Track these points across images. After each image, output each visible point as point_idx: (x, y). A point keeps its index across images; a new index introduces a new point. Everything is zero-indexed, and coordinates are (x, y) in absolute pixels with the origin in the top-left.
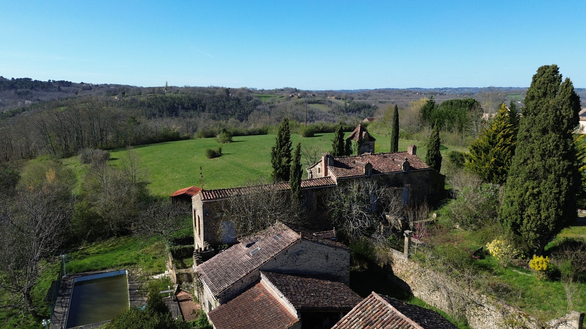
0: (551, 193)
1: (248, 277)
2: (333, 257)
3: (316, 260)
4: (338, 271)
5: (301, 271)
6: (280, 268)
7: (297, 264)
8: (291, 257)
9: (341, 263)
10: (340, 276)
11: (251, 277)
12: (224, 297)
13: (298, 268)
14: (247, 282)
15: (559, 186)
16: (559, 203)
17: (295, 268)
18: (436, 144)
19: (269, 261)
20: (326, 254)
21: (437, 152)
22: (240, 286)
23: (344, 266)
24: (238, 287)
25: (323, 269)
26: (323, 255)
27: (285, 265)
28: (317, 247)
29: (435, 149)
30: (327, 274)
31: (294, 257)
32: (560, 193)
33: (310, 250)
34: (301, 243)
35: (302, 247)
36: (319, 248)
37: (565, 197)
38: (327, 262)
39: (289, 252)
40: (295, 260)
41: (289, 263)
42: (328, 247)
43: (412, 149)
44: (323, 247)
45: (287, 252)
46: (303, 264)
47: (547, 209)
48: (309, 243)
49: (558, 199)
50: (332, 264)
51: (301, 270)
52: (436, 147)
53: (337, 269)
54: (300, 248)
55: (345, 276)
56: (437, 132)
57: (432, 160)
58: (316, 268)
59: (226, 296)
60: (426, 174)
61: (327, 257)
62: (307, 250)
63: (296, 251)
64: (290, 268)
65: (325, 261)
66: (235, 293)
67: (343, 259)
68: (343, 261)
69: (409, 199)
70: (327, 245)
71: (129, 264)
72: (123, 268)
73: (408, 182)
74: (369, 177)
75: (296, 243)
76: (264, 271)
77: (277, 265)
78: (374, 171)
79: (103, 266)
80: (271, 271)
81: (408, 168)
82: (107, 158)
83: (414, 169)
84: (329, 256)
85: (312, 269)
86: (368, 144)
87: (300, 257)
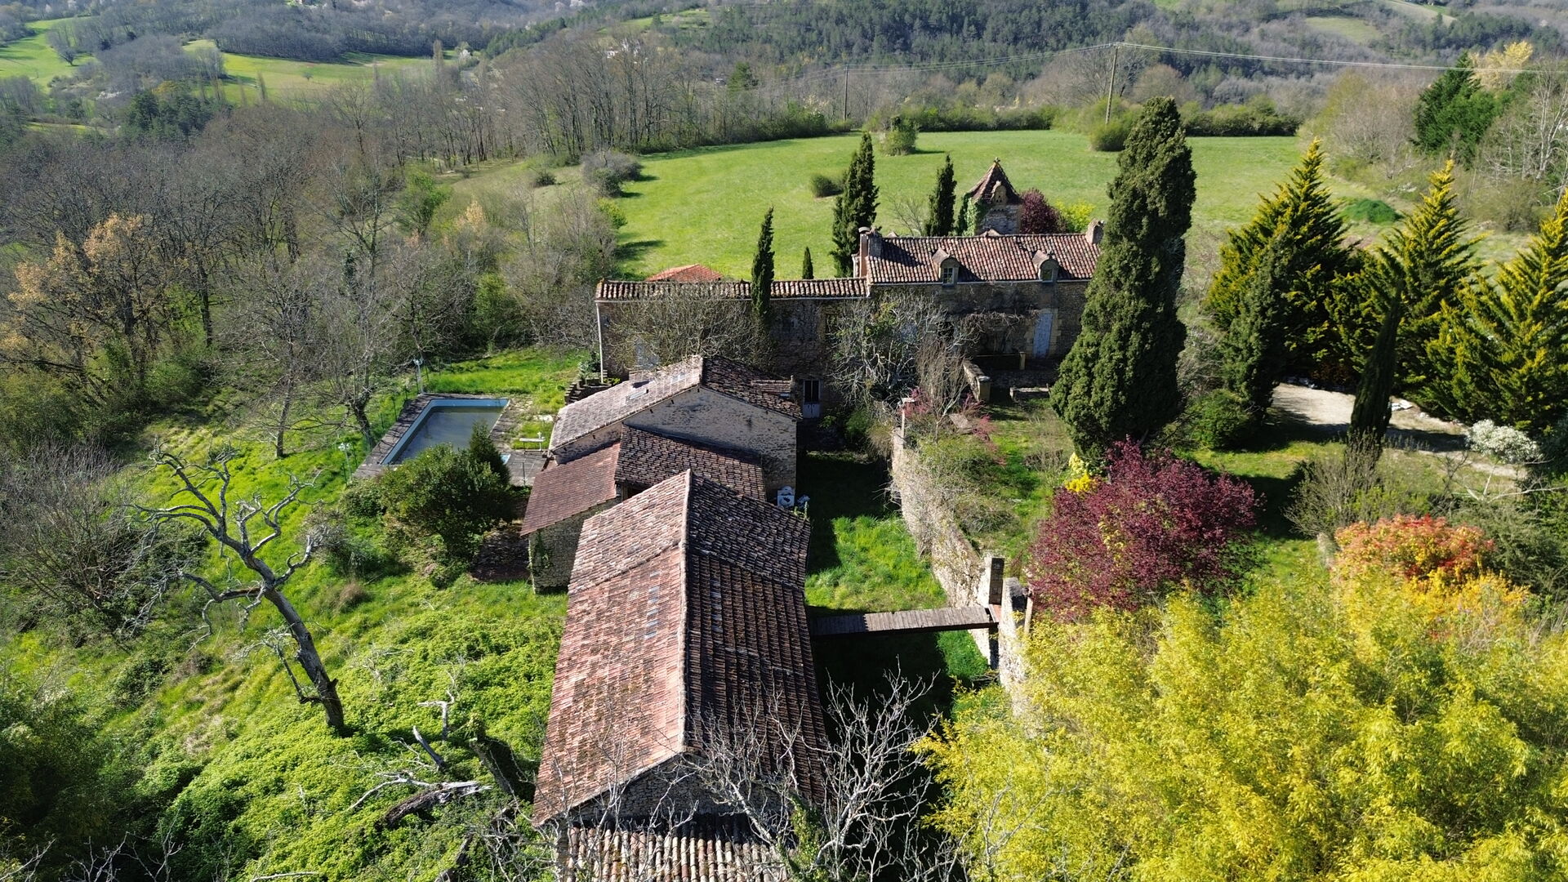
0: (1111, 358)
1: (604, 432)
2: (761, 424)
3: (729, 425)
4: (772, 450)
5: (700, 438)
6: (660, 426)
7: (692, 426)
8: (680, 413)
9: (778, 436)
10: (776, 459)
11: (608, 433)
13: (694, 431)
15: (1123, 348)
16: (1121, 380)
17: (688, 431)
19: (640, 412)
20: (748, 418)
22: (590, 442)
23: (785, 443)
24: (588, 443)
25: (742, 441)
26: (741, 418)
27: (670, 422)
28: (729, 403)
30: (751, 450)
31: (686, 414)
32: (1124, 360)
33: (715, 406)
34: (699, 391)
35: (701, 399)
36: (732, 406)
37: (1134, 370)
38: (750, 430)
39: (677, 403)
40: (688, 418)
41: (676, 421)
42: (750, 406)
43: (1092, 230)
44: (741, 405)
45: (673, 403)
46: (702, 426)
47: (1102, 389)
48: (715, 394)
49: (1120, 372)
50: (760, 437)
53: (770, 446)
54: (698, 402)
55: (785, 460)
58: (729, 438)
61: (749, 423)
62: (710, 405)
63: (690, 404)
65: (745, 429)
66: (582, 451)
67: (782, 431)
68: (782, 435)
69: (1054, 341)
70: (750, 402)
71: (518, 392)
72: (507, 396)
73: (1053, 306)
74: (951, 287)
75: (689, 390)
76: (630, 426)
77: (656, 421)
78: (965, 274)
79: (479, 389)
80: (642, 429)
81: (1054, 274)
82: (635, 175)
83: (1072, 277)
84: (754, 421)
85: (721, 439)
86: (1005, 212)
87: (697, 414)
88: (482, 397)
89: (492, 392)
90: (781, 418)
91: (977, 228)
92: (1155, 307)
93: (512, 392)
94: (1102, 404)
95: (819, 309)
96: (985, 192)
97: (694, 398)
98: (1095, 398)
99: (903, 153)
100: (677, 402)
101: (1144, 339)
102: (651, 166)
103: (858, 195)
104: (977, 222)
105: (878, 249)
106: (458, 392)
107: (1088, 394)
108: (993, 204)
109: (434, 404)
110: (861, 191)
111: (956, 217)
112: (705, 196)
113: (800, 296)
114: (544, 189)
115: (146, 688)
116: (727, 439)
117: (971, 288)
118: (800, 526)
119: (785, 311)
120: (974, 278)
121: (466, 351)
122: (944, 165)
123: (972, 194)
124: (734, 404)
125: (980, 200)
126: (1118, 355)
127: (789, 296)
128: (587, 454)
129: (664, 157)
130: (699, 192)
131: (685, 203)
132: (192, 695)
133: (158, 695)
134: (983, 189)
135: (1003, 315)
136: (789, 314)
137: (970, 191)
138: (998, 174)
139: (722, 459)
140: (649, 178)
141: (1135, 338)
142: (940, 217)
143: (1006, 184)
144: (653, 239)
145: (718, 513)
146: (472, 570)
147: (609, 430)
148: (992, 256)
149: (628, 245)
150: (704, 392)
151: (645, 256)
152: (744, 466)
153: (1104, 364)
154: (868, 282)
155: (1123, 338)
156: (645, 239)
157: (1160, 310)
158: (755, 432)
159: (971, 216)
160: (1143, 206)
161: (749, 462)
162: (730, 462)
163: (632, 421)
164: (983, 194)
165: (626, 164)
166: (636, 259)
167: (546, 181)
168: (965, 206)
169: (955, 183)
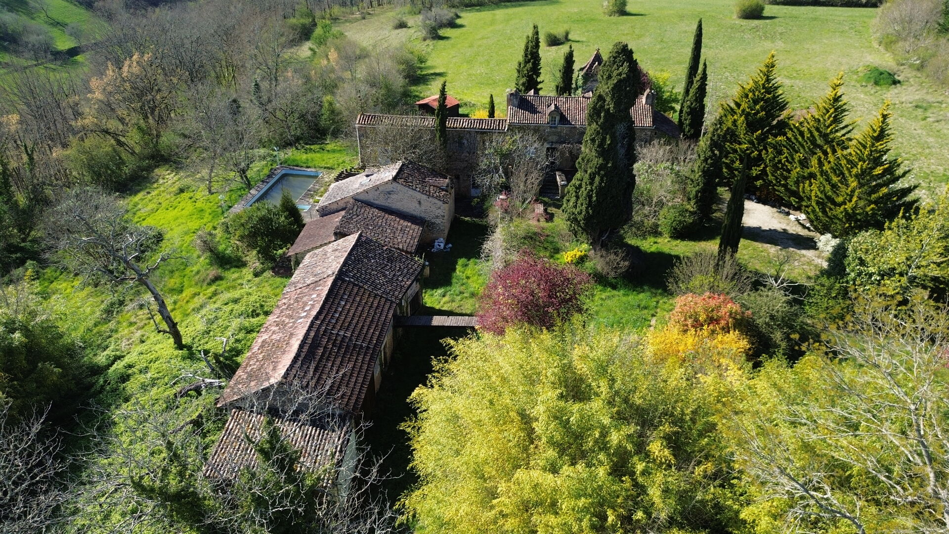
0: (586, 189)
1: (343, 202)
2: (426, 203)
3: (409, 203)
4: (432, 218)
6: (372, 201)
7: (390, 201)
8: (382, 195)
10: (435, 223)
11: (345, 203)
12: (322, 212)
13: (390, 205)
14: (343, 205)
15: (591, 184)
16: (590, 201)
17: (387, 204)
20: (419, 200)
22: (336, 207)
23: (440, 215)
25: (416, 211)
26: (415, 199)
27: (377, 199)
28: (408, 192)
30: (420, 217)
31: (385, 195)
32: (592, 190)
33: (401, 192)
34: (392, 184)
37: (596, 196)
38: (420, 207)
40: (387, 197)
41: (381, 199)
42: (420, 193)
43: (645, 96)
44: (415, 193)
46: (396, 202)
47: (582, 205)
48: (400, 186)
49: (590, 197)
50: (426, 210)
51: (393, 207)
53: (431, 215)
54: (392, 189)
55: (442, 224)
59: (325, 212)
60: (646, 134)
61: (420, 203)
62: (398, 192)
63: (387, 190)
65: (418, 206)
66: (332, 211)
67: (438, 208)
68: (437, 210)
70: (419, 191)
71: (329, 168)
72: (322, 170)
74: (555, 127)
75: (387, 183)
76: (356, 200)
77: (370, 198)
78: (563, 120)
79: (309, 165)
80: (362, 202)
82: (452, 25)
84: (422, 202)
85: (405, 210)
87: (391, 196)
88: (309, 170)
89: (315, 167)
90: (436, 201)
91: (583, 90)
92: (608, 163)
93: (325, 168)
94: (581, 213)
95: (479, 136)
96: (589, 68)
97: (390, 187)
98: (578, 209)
99: (617, 15)
100: (380, 189)
101: (602, 180)
102: (468, 18)
104: (583, 87)
105: (516, 102)
106: (297, 166)
107: (575, 207)
108: (593, 77)
109: (284, 172)
110: (531, 59)
111: (573, 82)
112: (485, 41)
113: (468, 129)
114: (399, 30)
115: (115, 313)
116: (408, 210)
117: (564, 128)
118: (416, 266)
119: (459, 136)
120: (569, 123)
121: (318, 138)
123: (582, 69)
124: (411, 192)
125: (586, 73)
126: (589, 188)
128: (333, 213)
129: (478, 11)
130: (483, 38)
131: (471, 46)
132: (133, 319)
133: (119, 318)
134: (588, 66)
136: (462, 138)
137: (581, 67)
138: (598, 57)
139: (402, 221)
140: (461, 26)
141: (597, 179)
144: (441, 71)
145: (367, 257)
146: (273, 269)
147: (345, 201)
148: (583, 109)
149: (426, 75)
150: (395, 184)
151: (432, 83)
152: (413, 226)
153: (583, 192)
154: (507, 122)
155: (592, 179)
156: (437, 71)
157: (610, 165)
158: (423, 208)
159: (581, 82)
160: (602, 107)
161: (417, 224)
162: (406, 223)
163: (357, 197)
165: (447, 17)
166: (427, 85)
167: (402, 25)
168: (578, 76)
169: (574, 61)
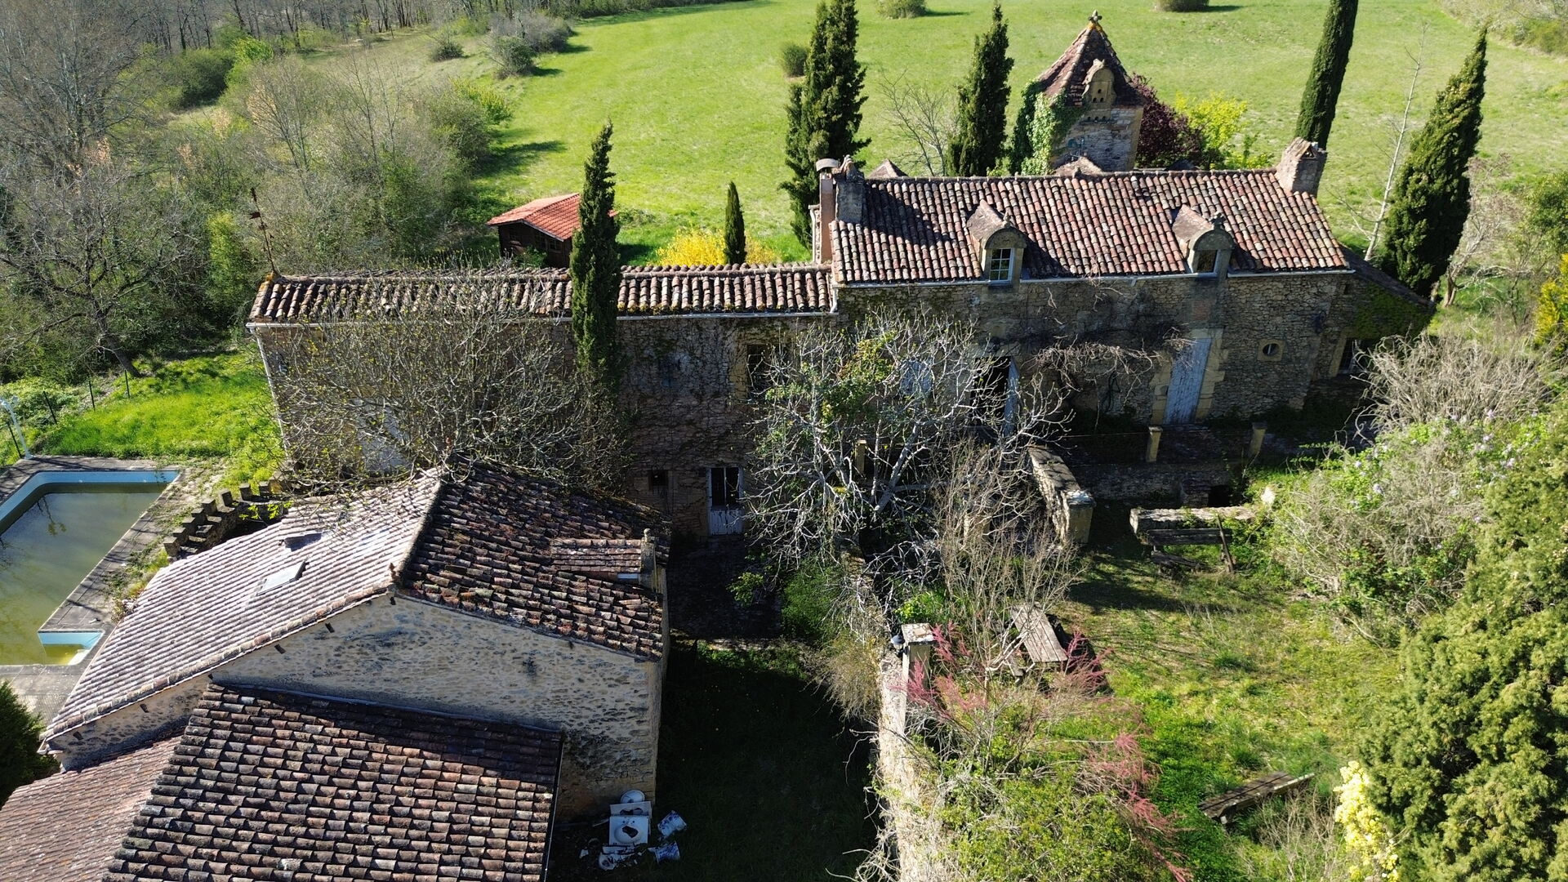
1: (167, 696)
2: (558, 668)
3: (481, 673)
4: (592, 722)
5: (412, 700)
6: (308, 679)
7: (388, 676)
8: (352, 650)
9: (604, 693)
10: (604, 739)
11: (179, 699)
12: (74, 748)
13: (397, 687)
14: (166, 711)
17: (380, 686)
18: (1451, 145)
19: (250, 653)
20: (526, 657)
21: (1449, 182)
22: (139, 719)
23: (621, 706)
24: (133, 720)
25: (517, 703)
26: (508, 657)
27: (330, 674)
28: (474, 629)
29: (1442, 167)
30: (540, 723)
31: (368, 651)
33: (439, 635)
34: (393, 603)
35: (403, 619)
36: (483, 633)
38: (534, 682)
39: (340, 630)
40: (376, 659)
41: (345, 667)
42: (528, 633)
43: (1295, 163)
44: (505, 631)
45: (332, 631)
48: (430, 608)
50: (561, 695)
51: (413, 696)
52: (1450, 159)
53: (585, 712)
54: (396, 624)
55: (627, 740)
56: (1469, 86)
57: (1414, 215)
58: (485, 699)
59: (86, 746)
60: (1318, 295)
61: (530, 667)
62: (427, 633)
63: (376, 630)
64: (358, 688)
65: (523, 680)
66: (122, 739)
67: (613, 682)
68: (611, 689)
69: (1209, 390)
70: (526, 624)
72: (182, 463)
73: (1213, 323)
74: (1008, 288)
75: (368, 601)
76: (227, 684)
77: (298, 667)
78: (1037, 261)
80: (256, 688)
81: (1222, 260)
82: (560, 45)
83: (1255, 266)
84: (541, 663)
85: (464, 701)
86: (1106, 121)
87: (397, 652)
89: (157, 454)
90: (606, 655)
91: (1052, 153)
95: (733, 335)
96: (1071, 81)
97: (387, 617)
99: (910, 15)
100: (342, 628)
102: (588, 34)
103: (828, 83)
104: (1052, 142)
105: (855, 206)
108: (1086, 107)
109: (40, 480)
110: (833, 75)
111: (1009, 131)
112: (641, 74)
113: (690, 310)
114: (445, 64)
116: (480, 701)
117: (1048, 290)
119: (661, 340)
120: (1056, 269)
122: (988, 27)
123: (1044, 85)
124: (487, 630)
125: (1062, 99)
127: (667, 311)
128: (128, 748)
129: (610, 22)
130: (634, 68)
131: (611, 84)
134: (1066, 75)
135: (1115, 350)
136: (671, 345)
137: (1037, 78)
138: (1097, 45)
140: (580, 49)
142: (979, 130)
143: (1114, 67)
144: (550, 139)
147: (180, 692)
148: (1091, 219)
149: (513, 150)
150: (408, 607)
151: (531, 168)
154: (836, 279)
156: (540, 139)
158: (547, 686)
159: (1042, 127)
161: (524, 772)
163: (232, 673)
164: (1067, 87)
165: (549, 30)
166: (518, 173)
167: (449, 53)
168: (1029, 109)
169: (1011, 62)
